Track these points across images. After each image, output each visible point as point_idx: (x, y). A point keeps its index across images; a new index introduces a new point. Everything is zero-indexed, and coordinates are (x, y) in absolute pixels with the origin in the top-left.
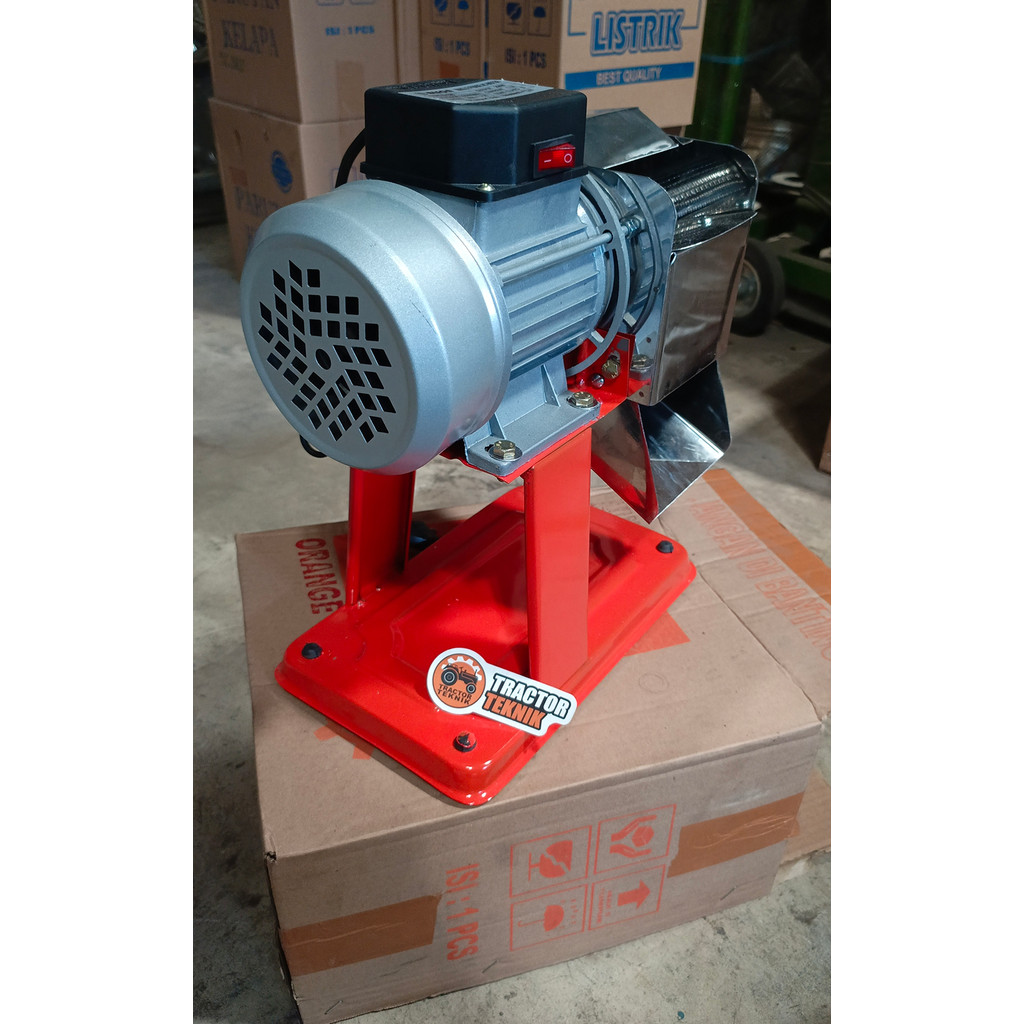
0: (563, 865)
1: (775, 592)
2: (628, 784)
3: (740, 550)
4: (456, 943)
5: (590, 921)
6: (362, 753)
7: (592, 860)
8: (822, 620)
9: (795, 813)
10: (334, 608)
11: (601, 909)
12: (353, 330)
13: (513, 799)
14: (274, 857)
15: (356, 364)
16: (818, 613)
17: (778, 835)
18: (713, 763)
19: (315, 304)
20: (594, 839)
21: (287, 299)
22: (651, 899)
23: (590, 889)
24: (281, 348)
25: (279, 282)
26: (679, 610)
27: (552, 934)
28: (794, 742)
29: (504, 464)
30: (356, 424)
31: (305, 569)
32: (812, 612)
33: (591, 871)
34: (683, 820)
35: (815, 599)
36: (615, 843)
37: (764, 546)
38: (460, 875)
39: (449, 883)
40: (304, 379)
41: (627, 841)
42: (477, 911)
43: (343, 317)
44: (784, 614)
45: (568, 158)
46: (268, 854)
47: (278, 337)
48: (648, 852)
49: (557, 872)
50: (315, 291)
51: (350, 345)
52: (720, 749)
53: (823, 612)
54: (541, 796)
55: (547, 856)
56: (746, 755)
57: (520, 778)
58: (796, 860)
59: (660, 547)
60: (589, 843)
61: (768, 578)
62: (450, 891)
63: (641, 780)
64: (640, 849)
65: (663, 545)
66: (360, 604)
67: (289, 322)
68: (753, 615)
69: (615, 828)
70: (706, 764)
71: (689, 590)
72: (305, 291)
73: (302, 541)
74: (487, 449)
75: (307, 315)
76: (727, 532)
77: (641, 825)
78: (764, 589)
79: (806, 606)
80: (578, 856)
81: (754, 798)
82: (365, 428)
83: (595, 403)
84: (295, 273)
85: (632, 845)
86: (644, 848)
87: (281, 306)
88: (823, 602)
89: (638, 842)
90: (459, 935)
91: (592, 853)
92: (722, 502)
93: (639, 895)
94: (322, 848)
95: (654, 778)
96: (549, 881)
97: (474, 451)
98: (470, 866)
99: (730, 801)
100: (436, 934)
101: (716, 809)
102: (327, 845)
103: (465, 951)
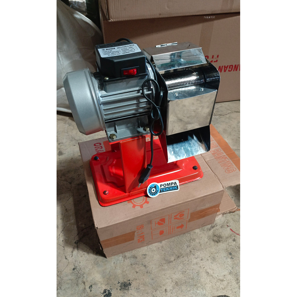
0: (163, 223)
1: (215, 153)
2: (177, 206)
5: (170, 232)
7: (170, 221)
8: (226, 162)
9: (219, 207)
11: (173, 230)
14: (97, 228)
20: (170, 217)
22: (185, 227)
23: (170, 226)
27: (162, 235)
28: (217, 194)
32: (224, 159)
33: (170, 222)
34: (191, 212)
35: (225, 156)
36: (175, 217)
38: (139, 227)
41: (178, 217)
42: (144, 233)
44: (217, 160)
48: (183, 218)
49: (162, 224)
52: (199, 197)
55: (159, 221)
56: (205, 197)
61: (214, 149)
62: (137, 230)
63: (180, 205)
64: (181, 218)
68: (209, 161)
69: (175, 214)
70: (196, 200)
73: (95, 144)
77: (181, 213)
78: (212, 153)
79: (223, 158)
80: (167, 221)
81: (208, 206)
85: (179, 217)
86: (182, 218)
89: (181, 217)
90: (140, 238)
91: (170, 220)
93: (182, 226)
94: (108, 225)
95: (183, 204)
96: (160, 226)
98: (141, 225)
99: (202, 207)
100: (135, 238)
101: (199, 209)
102: (109, 225)
103: (142, 241)
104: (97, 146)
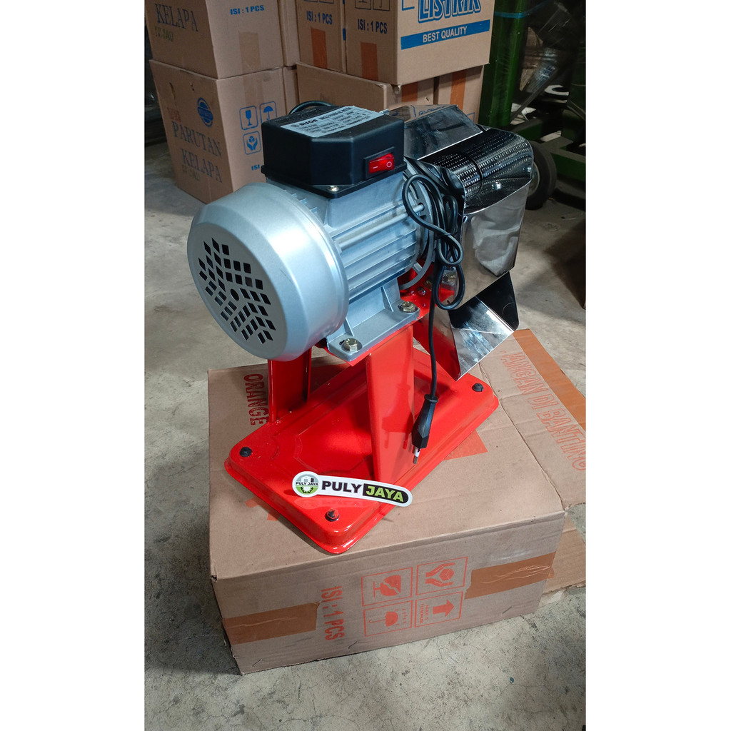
0: (395, 589)
1: (549, 420)
2: (435, 544)
3: (531, 389)
4: (331, 631)
5: (415, 622)
6: (272, 517)
7: (414, 587)
8: (577, 441)
9: (550, 564)
10: (265, 421)
11: (422, 615)
12: (248, 281)
13: (361, 551)
14: (216, 578)
15: (252, 300)
16: (576, 436)
17: (540, 577)
18: (491, 534)
19: (227, 263)
20: (414, 575)
21: (212, 258)
22: (455, 610)
23: (414, 603)
24: (211, 284)
25: (208, 249)
26: (483, 430)
27: (391, 627)
28: (546, 523)
29: (350, 354)
30: (256, 333)
31: (249, 395)
33: (414, 593)
34: (472, 566)
35: (575, 426)
36: (428, 578)
37: (548, 387)
38: (330, 592)
39: (323, 596)
40: (226, 303)
41: (436, 577)
42: (342, 613)
43: (242, 273)
44: (552, 435)
45: (389, 164)
46: (213, 576)
47: (209, 278)
48: (451, 583)
49: (392, 593)
50: (227, 257)
51: (248, 289)
52: (495, 525)
53: (579, 435)
54: (378, 549)
55: (385, 584)
56: (512, 529)
57: (367, 537)
58: (557, 591)
59: (474, 388)
60: (412, 577)
61: (546, 409)
62: (324, 601)
63: (444, 542)
64: (445, 582)
65: (477, 386)
66: (278, 421)
67: (214, 271)
68: (532, 435)
69: (429, 569)
70: (486, 534)
71: (492, 415)
72: (222, 255)
73: (248, 376)
74: (341, 343)
75: (224, 269)
76: (524, 376)
77: (445, 568)
78: (542, 417)
79: (569, 431)
80: (405, 584)
81: (520, 555)
82: (260, 335)
83: (416, 309)
84: (216, 245)
85: (440, 579)
86: (449, 581)
87: (209, 261)
88: (580, 428)
89: (444, 578)
90: (332, 626)
91: (414, 583)
92: (524, 354)
93: (447, 608)
94: (244, 574)
95: (452, 541)
96: (387, 598)
97: (333, 344)
98: (336, 588)
99: (504, 556)
100: (317, 624)
101: (494, 561)
102: (247, 574)
103: (336, 636)
104: (251, 380)
